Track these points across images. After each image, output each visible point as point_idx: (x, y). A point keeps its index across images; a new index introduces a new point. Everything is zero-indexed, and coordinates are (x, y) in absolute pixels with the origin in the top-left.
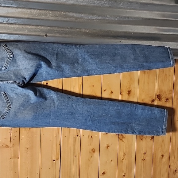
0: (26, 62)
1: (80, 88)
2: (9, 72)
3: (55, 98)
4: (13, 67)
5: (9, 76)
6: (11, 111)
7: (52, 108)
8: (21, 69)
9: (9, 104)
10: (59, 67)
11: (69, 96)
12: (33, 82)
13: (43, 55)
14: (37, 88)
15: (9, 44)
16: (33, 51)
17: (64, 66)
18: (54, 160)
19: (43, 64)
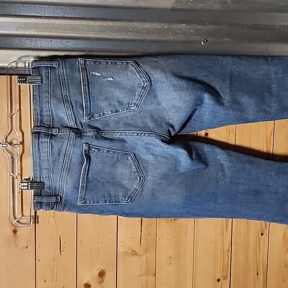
0: (175, 95)
1: (269, 142)
2: (142, 114)
3: (225, 162)
4: (151, 104)
5: (143, 123)
6: (145, 187)
7: (221, 182)
8: (164, 109)
9: (141, 175)
10: (235, 102)
11: (252, 158)
12: (184, 132)
13: (206, 80)
14: (192, 143)
16: (186, 74)
17: (245, 100)
18: (219, 280)
19: (207, 97)
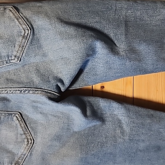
0: (62, 44)
2: (26, 67)
3: (124, 118)
4: (35, 56)
5: (27, 78)
6: (34, 151)
7: (120, 140)
8: (51, 61)
9: (29, 138)
10: (132, 50)
11: (152, 112)
12: (76, 86)
13: (98, 26)
14: (86, 99)
15: (22, 6)
16: (75, 20)
17: (143, 48)
19: (99, 46)
